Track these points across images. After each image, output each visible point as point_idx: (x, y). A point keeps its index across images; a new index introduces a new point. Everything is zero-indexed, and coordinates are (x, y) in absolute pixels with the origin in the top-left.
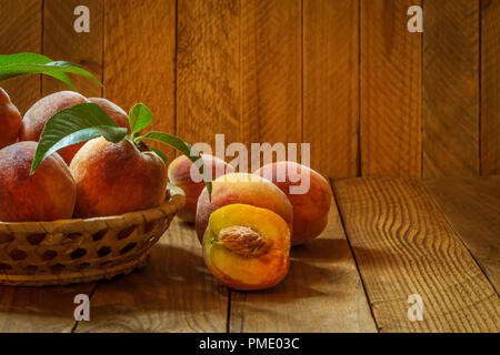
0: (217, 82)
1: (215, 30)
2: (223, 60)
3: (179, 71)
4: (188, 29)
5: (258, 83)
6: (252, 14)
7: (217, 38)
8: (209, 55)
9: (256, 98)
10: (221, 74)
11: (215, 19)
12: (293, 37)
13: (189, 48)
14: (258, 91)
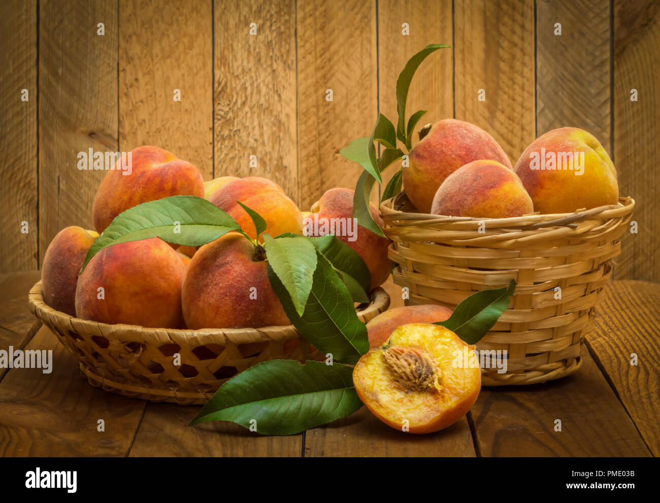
0: (267, 160)
1: (264, 90)
2: (275, 129)
3: (218, 146)
4: (228, 90)
5: (320, 160)
6: (312, 68)
7: (267, 101)
8: (256, 123)
9: (318, 180)
10: (273, 147)
11: (263, 75)
12: (367, 99)
13: (231, 115)
14: (321, 171)
